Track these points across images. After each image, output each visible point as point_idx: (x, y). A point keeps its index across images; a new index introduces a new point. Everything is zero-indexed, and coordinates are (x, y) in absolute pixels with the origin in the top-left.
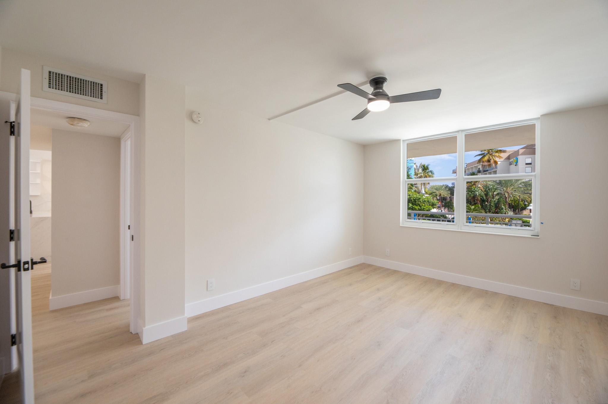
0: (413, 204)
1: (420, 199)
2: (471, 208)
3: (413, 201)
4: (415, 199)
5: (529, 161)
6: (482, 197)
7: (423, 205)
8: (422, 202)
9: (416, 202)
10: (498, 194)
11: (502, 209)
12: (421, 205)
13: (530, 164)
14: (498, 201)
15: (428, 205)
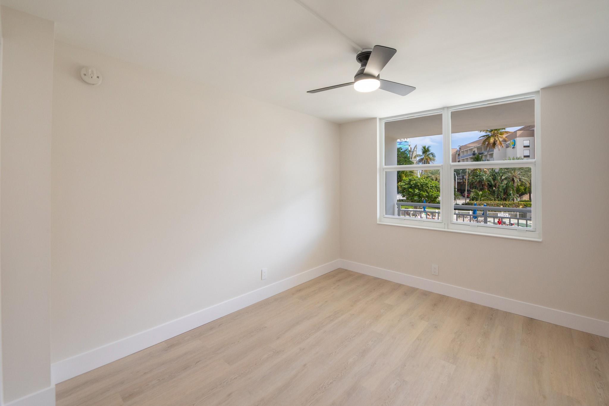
0: (419, 189)
1: (427, 184)
2: (478, 194)
3: (420, 186)
4: (422, 184)
5: (527, 143)
6: (490, 181)
7: (431, 190)
8: (430, 187)
9: (423, 187)
10: (506, 179)
11: (510, 195)
12: (429, 191)
13: (528, 146)
14: (506, 187)
15: (436, 191)
